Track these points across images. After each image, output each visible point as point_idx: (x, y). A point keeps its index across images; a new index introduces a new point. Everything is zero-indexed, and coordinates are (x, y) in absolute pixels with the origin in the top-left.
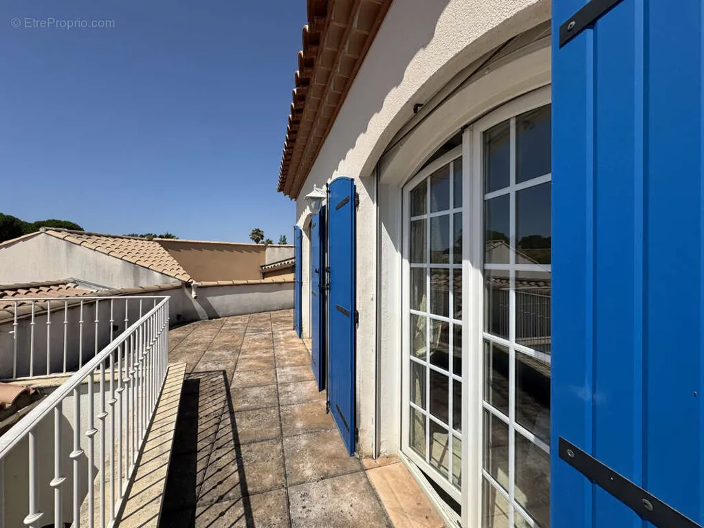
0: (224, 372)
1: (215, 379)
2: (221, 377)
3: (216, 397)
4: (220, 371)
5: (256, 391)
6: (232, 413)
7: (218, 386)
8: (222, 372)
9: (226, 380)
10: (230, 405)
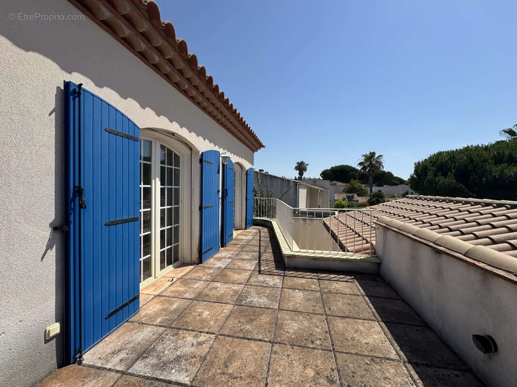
0: (260, 272)
1: (267, 268)
2: (262, 269)
3: (266, 258)
4: (262, 274)
5: (246, 257)
6: (260, 252)
7: (264, 263)
8: (262, 272)
9: (260, 266)
10: (260, 254)
